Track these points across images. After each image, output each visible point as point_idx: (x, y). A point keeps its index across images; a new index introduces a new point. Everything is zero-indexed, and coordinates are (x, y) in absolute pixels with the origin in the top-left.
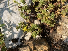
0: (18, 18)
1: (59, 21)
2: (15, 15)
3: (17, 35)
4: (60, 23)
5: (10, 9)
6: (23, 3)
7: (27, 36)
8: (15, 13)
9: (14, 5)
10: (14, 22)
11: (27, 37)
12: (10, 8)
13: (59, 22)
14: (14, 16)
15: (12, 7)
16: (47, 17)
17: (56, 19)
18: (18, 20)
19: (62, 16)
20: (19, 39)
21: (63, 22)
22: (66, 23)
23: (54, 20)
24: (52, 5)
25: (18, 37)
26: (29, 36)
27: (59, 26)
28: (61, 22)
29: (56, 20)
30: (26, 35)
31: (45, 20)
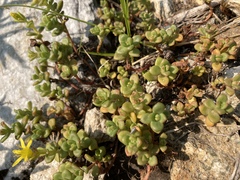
0: (28, 85)
1: (187, 135)
2: (20, 68)
3: (4, 155)
4: (189, 148)
5: (7, 40)
6: (50, 29)
7: (42, 169)
8: (21, 61)
9: (24, 29)
10: (5, 97)
11: (39, 173)
12: (6, 35)
13: (185, 140)
14: (13, 71)
15: (15, 32)
16: (133, 114)
17: (179, 124)
18: (23, 94)
19: (204, 120)
20: (10, 174)
21: (203, 144)
22: (214, 154)
23: (163, 135)
24: (167, 67)
25: (6, 164)
26: (49, 171)
27: (185, 158)
28: (194, 144)
29: (177, 129)
30: (40, 164)
31: (121, 125)
